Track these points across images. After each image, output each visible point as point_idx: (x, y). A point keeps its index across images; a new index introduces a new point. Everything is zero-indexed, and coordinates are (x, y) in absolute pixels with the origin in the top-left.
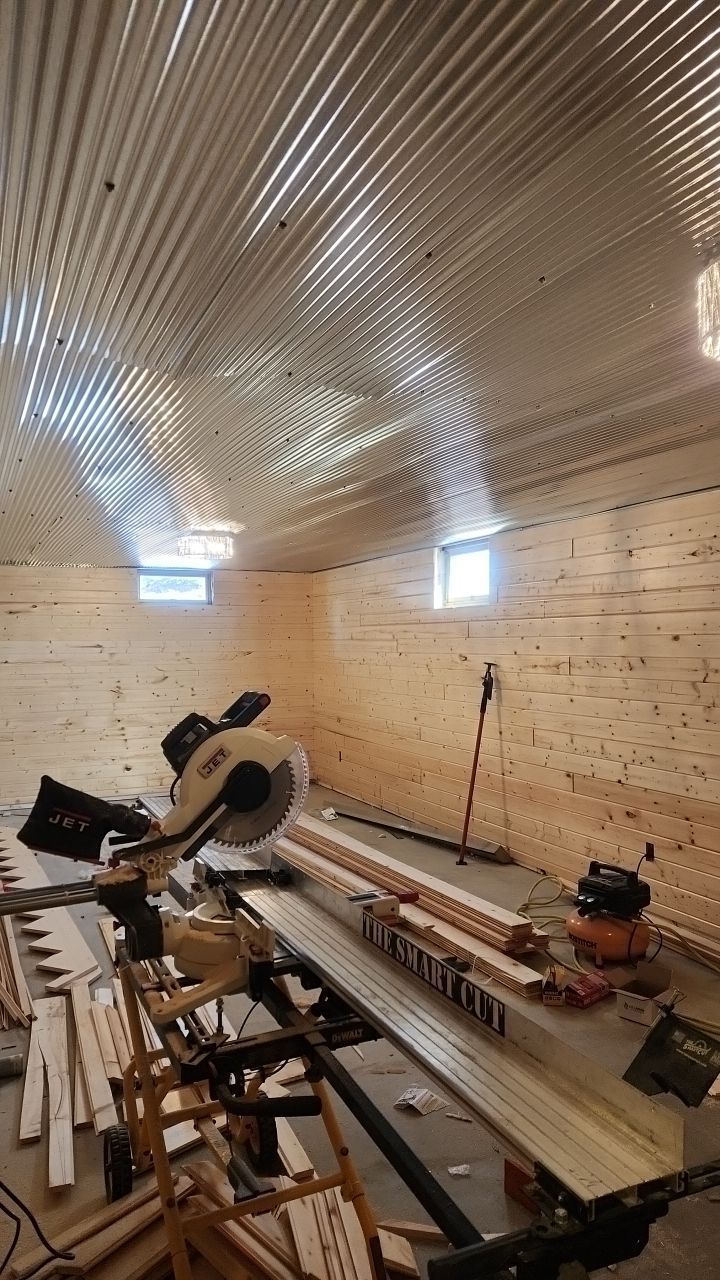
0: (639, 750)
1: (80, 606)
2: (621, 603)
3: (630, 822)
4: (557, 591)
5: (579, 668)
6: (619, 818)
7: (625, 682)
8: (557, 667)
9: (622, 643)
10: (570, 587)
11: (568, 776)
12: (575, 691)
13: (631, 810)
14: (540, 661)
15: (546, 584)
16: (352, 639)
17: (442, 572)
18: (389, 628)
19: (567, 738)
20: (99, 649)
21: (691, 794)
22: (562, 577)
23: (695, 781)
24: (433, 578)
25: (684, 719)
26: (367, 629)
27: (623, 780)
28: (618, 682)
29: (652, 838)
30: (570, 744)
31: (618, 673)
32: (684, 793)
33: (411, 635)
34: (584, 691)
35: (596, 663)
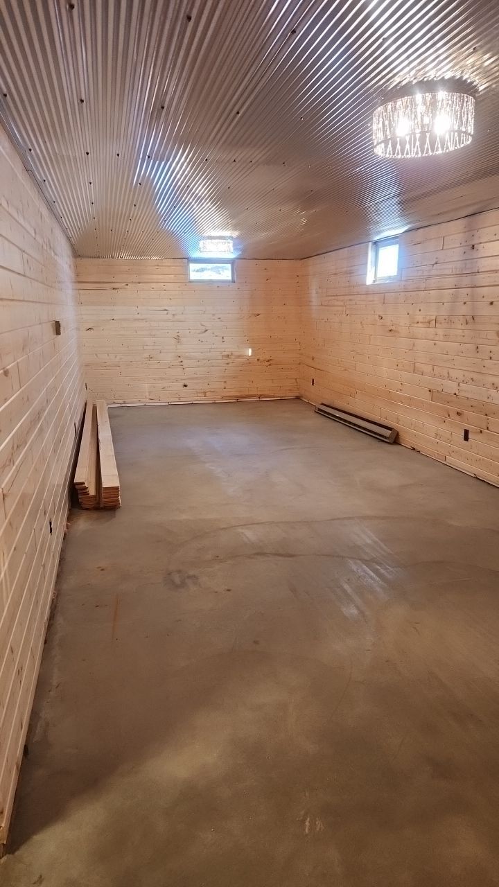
0: (467, 374)
1: (154, 284)
2: (466, 281)
3: (458, 418)
4: (434, 272)
5: (441, 323)
6: (453, 415)
7: (463, 332)
8: (429, 322)
9: (464, 307)
10: (440, 269)
11: (430, 391)
12: (437, 338)
13: (459, 410)
14: (420, 319)
15: (427, 268)
16: (322, 305)
17: (374, 260)
18: (342, 298)
19: (431, 367)
20: (166, 312)
21: (489, 400)
22: (436, 263)
23: (493, 392)
24: (367, 263)
25: (491, 355)
26: (330, 298)
27: (457, 393)
28: (459, 332)
29: (468, 427)
30: (432, 372)
31: (460, 327)
32: (486, 400)
33: (354, 302)
34: (442, 338)
35: (449, 320)
